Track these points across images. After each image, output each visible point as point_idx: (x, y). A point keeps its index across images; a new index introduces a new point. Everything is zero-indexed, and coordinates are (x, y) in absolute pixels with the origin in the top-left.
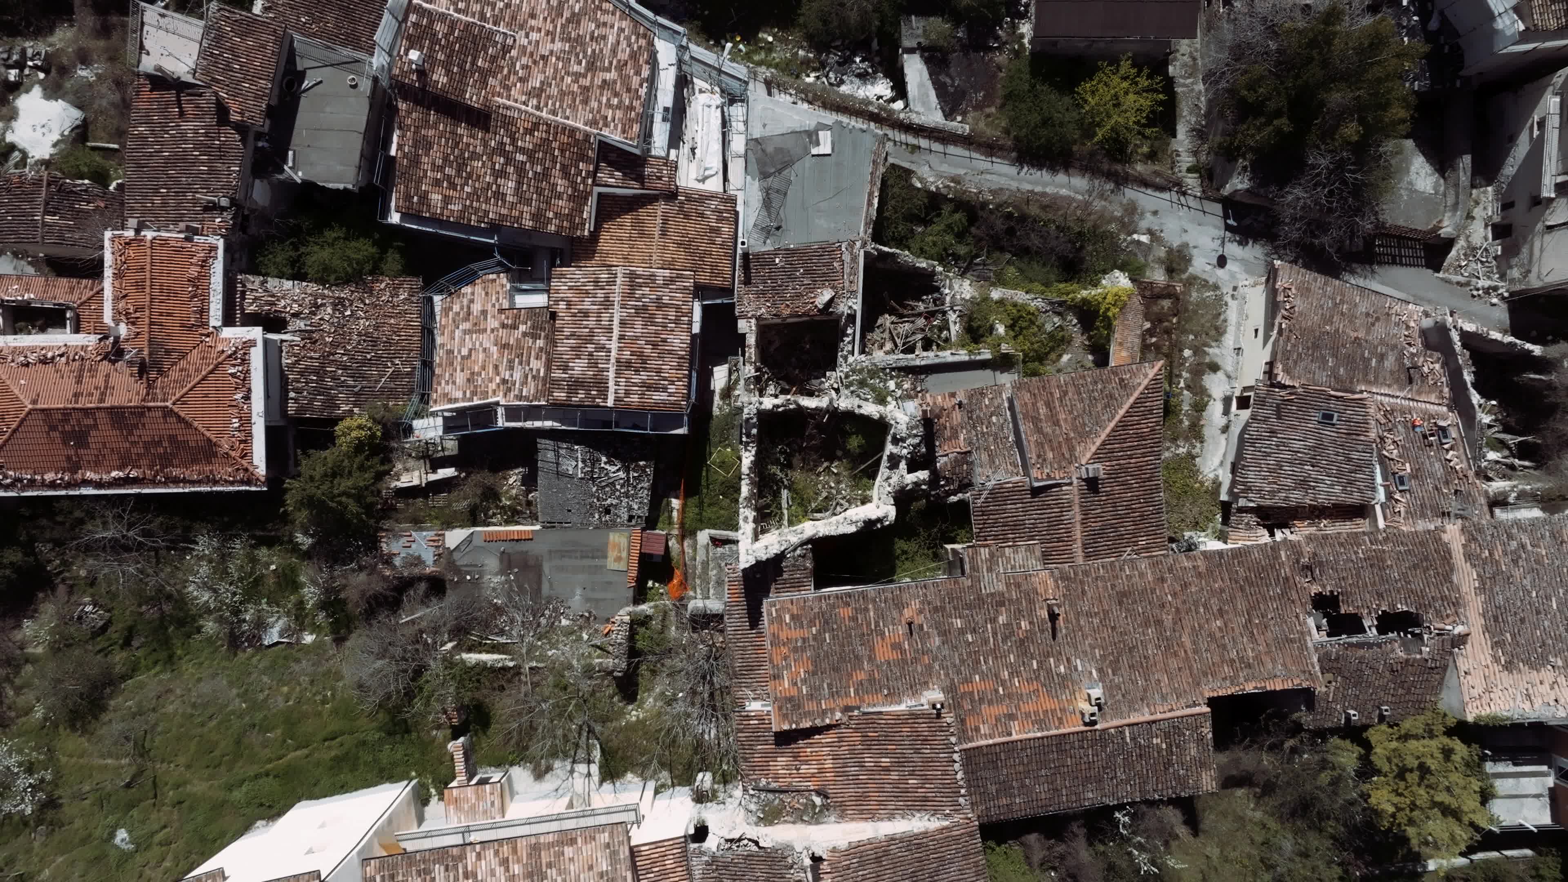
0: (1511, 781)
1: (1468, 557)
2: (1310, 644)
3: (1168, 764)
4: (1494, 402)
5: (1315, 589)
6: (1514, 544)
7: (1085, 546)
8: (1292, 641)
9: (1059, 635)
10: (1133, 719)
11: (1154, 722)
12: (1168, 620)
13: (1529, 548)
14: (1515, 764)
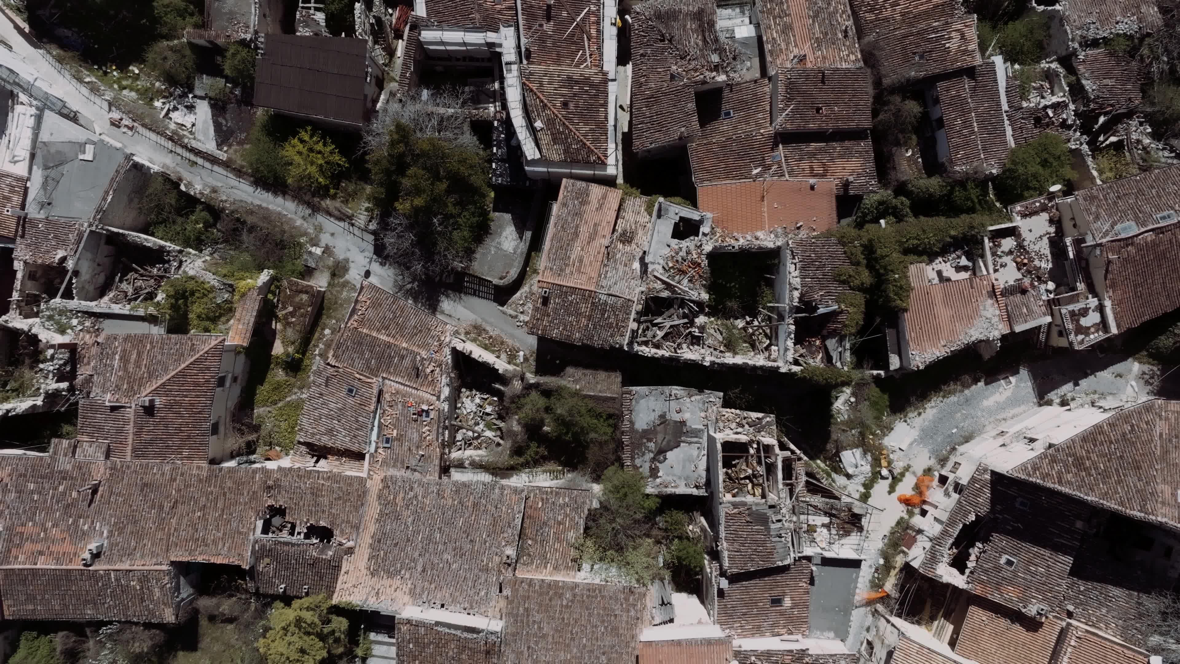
0: (385, 647)
1: (379, 497)
2: (251, 537)
3: (142, 600)
4: (495, 399)
5: (270, 502)
6: (412, 494)
7: (134, 450)
8: (241, 533)
9: (93, 505)
10: (117, 567)
11: (131, 571)
12: (167, 506)
13: (420, 498)
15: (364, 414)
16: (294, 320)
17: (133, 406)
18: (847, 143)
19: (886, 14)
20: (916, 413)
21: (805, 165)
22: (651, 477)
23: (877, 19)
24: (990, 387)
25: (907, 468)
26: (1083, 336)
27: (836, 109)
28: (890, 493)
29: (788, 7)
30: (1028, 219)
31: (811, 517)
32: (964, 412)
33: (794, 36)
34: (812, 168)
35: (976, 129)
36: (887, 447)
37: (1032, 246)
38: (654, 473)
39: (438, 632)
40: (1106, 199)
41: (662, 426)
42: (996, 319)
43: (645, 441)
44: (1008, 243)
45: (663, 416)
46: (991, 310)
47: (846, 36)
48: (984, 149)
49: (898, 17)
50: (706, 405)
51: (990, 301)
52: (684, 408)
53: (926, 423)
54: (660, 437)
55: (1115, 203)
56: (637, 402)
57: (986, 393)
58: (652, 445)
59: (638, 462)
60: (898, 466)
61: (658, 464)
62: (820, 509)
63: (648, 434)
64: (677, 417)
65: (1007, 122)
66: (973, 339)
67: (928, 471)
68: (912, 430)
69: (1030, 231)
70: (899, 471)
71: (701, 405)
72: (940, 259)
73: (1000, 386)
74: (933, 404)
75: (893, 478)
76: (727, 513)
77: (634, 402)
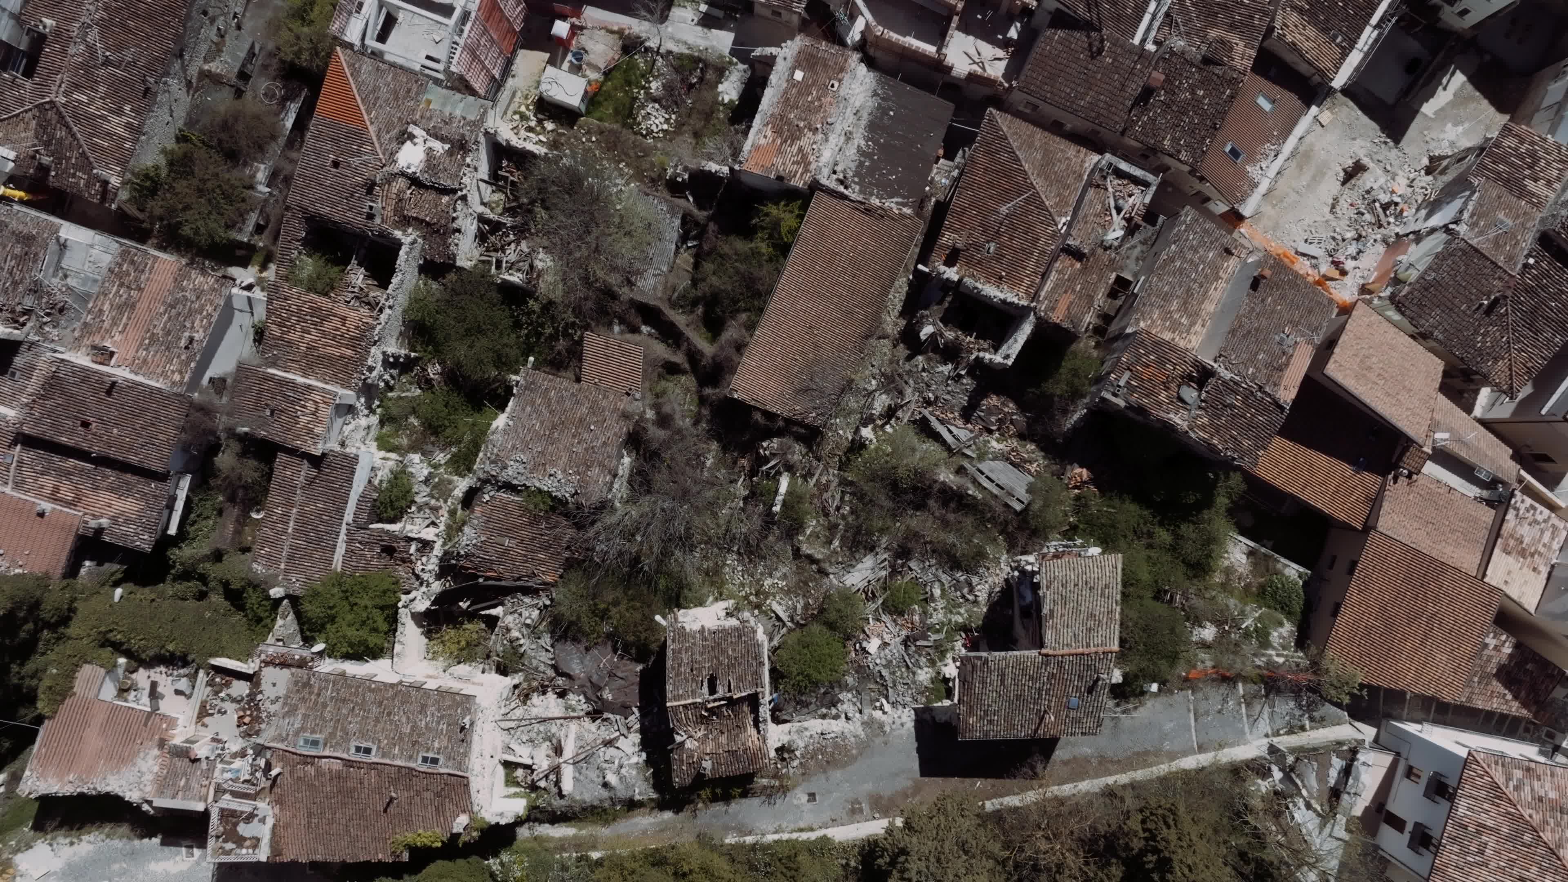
18: (128, 476)
19: (294, 336)
21: (48, 482)
23: (281, 338)
24: (166, 849)
26: (234, 846)
27: (115, 431)
29: (148, 279)
30: (278, 669)
32: (125, 866)
33: (129, 318)
34: (56, 489)
35: (290, 531)
37: (267, 704)
40: (319, 695)
42: (151, 777)
44: (240, 688)
46: (151, 762)
47: (187, 348)
48: (291, 558)
49: (303, 348)
51: (156, 752)
55: (325, 705)
57: (159, 855)
65: (342, 536)
66: (109, 789)
69: (274, 685)
72: (163, 669)
73: (178, 853)
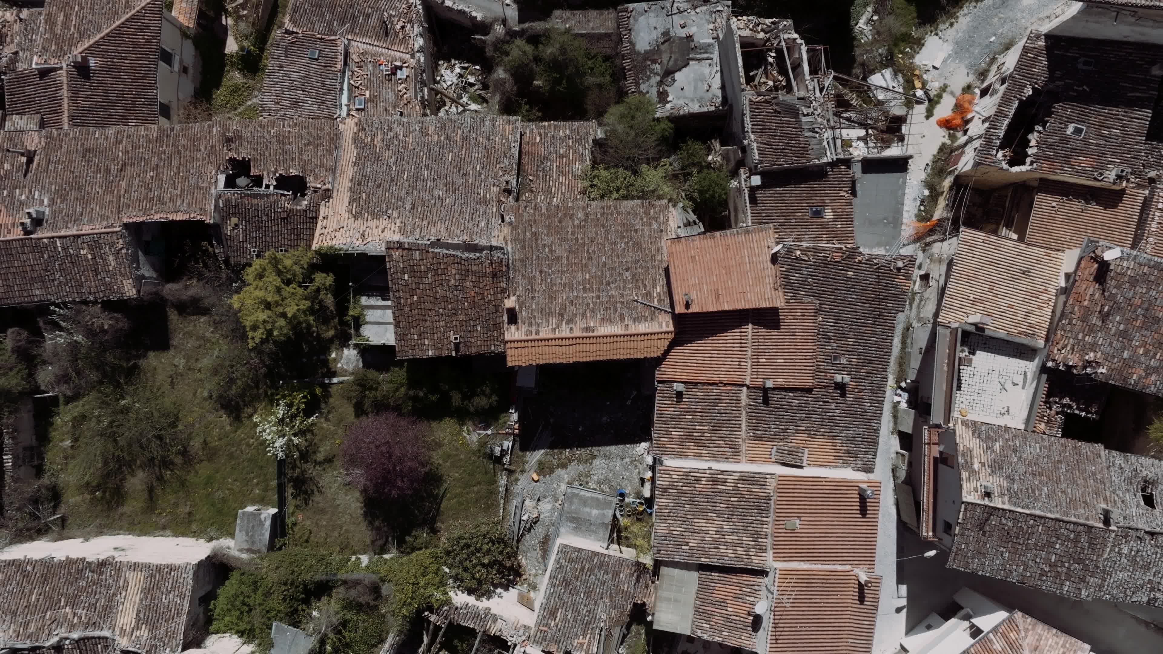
0: (379, 312)
1: (355, 141)
2: (213, 191)
3: (97, 273)
4: (478, 67)
5: (233, 154)
6: (391, 134)
7: (72, 118)
8: (201, 188)
9: (29, 174)
10: (63, 233)
11: (79, 236)
12: (114, 169)
13: (401, 137)
14: (383, 299)
15: (331, 76)
16: (245, 12)
17: (65, 66)
20: (947, 24)
22: (659, 102)
25: (944, 89)
28: (927, 117)
31: (844, 132)
36: (919, 66)
38: (663, 97)
39: (435, 255)
41: (666, 44)
43: (649, 63)
45: (666, 33)
50: (714, 15)
52: (689, 22)
53: (960, 34)
54: (665, 58)
56: (636, 20)
58: (657, 67)
59: (643, 87)
60: (934, 86)
61: (666, 88)
62: (853, 121)
63: (652, 56)
64: (682, 33)
67: (968, 89)
68: (946, 44)
70: (935, 93)
71: (708, 17)
74: (966, 11)
75: (930, 100)
76: (750, 101)
77: (632, 20)
